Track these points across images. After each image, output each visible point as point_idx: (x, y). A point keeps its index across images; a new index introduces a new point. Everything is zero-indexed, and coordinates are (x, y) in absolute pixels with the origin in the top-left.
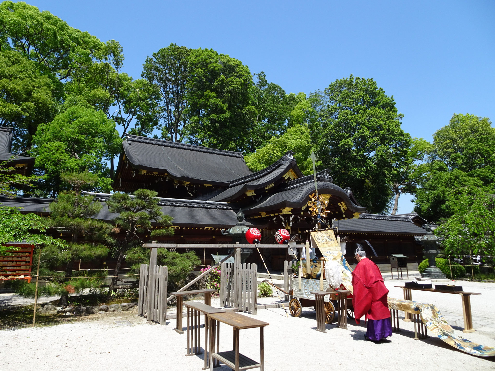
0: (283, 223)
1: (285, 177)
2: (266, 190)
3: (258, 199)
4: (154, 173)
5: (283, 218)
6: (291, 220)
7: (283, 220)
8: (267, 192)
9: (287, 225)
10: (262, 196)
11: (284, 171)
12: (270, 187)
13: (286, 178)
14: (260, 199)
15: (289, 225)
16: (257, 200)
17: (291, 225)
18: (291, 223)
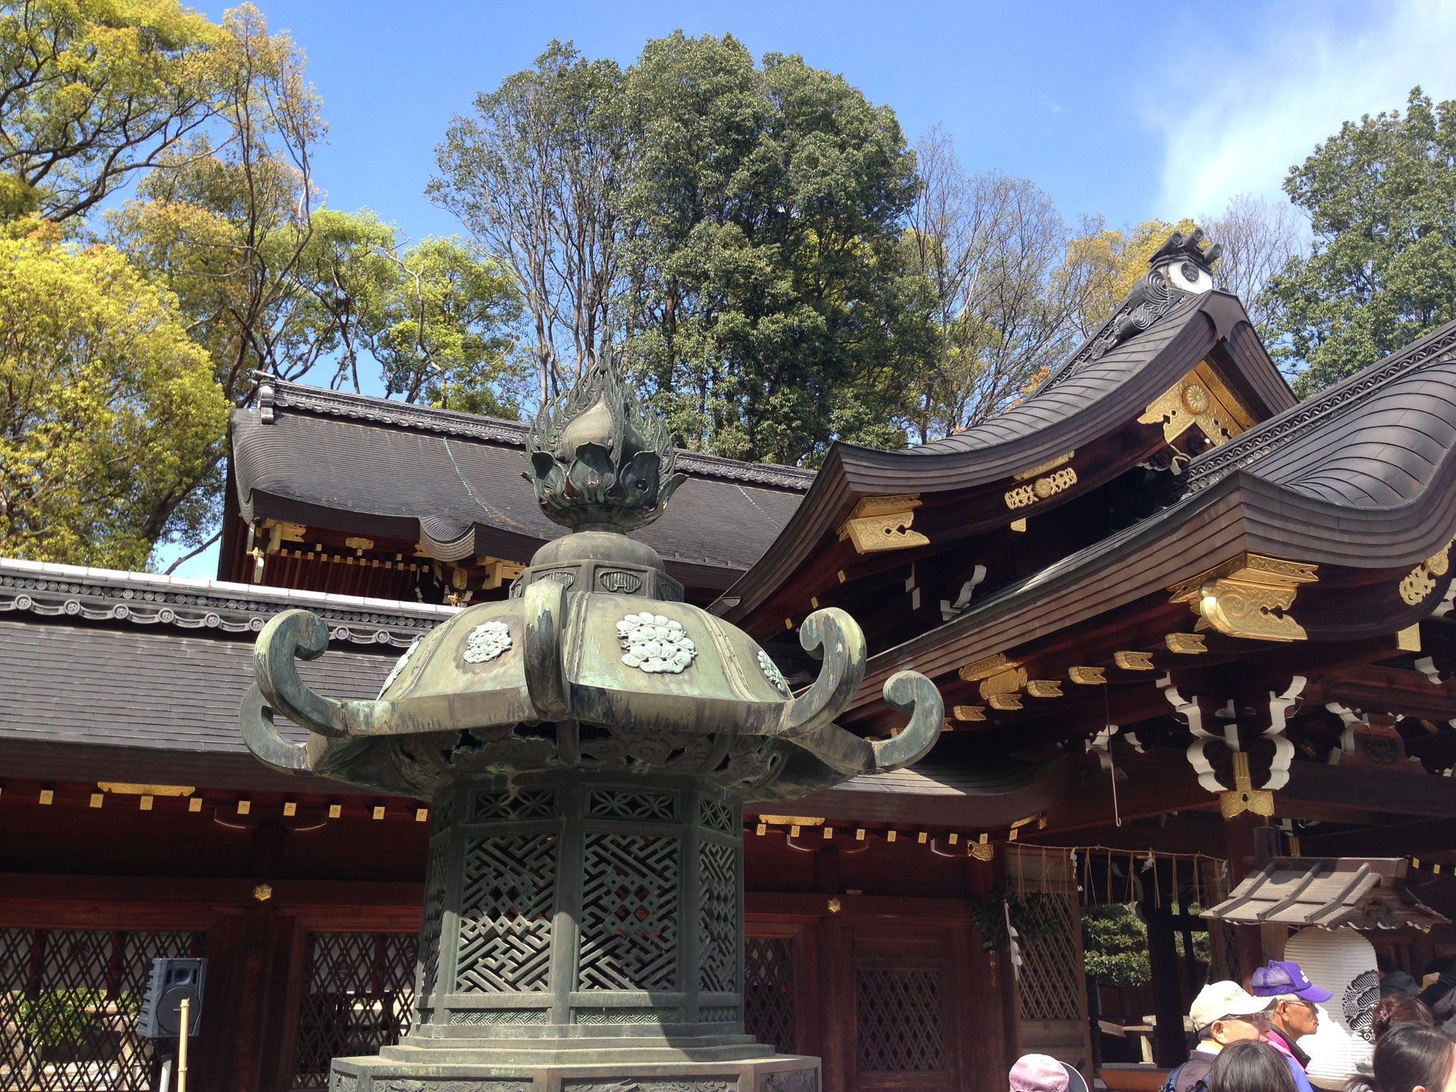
0: (1198, 761)
1: (1157, 429)
2: (1017, 514)
3: (953, 597)
4: (352, 543)
5: (1192, 711)
6: (1278, 723)
7: (1196, 729)
8: (1019, 526)
9: (1243, 778)
10: (980, 573)
11: (1151, 368)
12: (1047, 488)
13: (1171, 433)
14: (965, 595)
15: (1260, 776)
16: (945, 606)
17: (1280, 777)
18: (1284, 756)
